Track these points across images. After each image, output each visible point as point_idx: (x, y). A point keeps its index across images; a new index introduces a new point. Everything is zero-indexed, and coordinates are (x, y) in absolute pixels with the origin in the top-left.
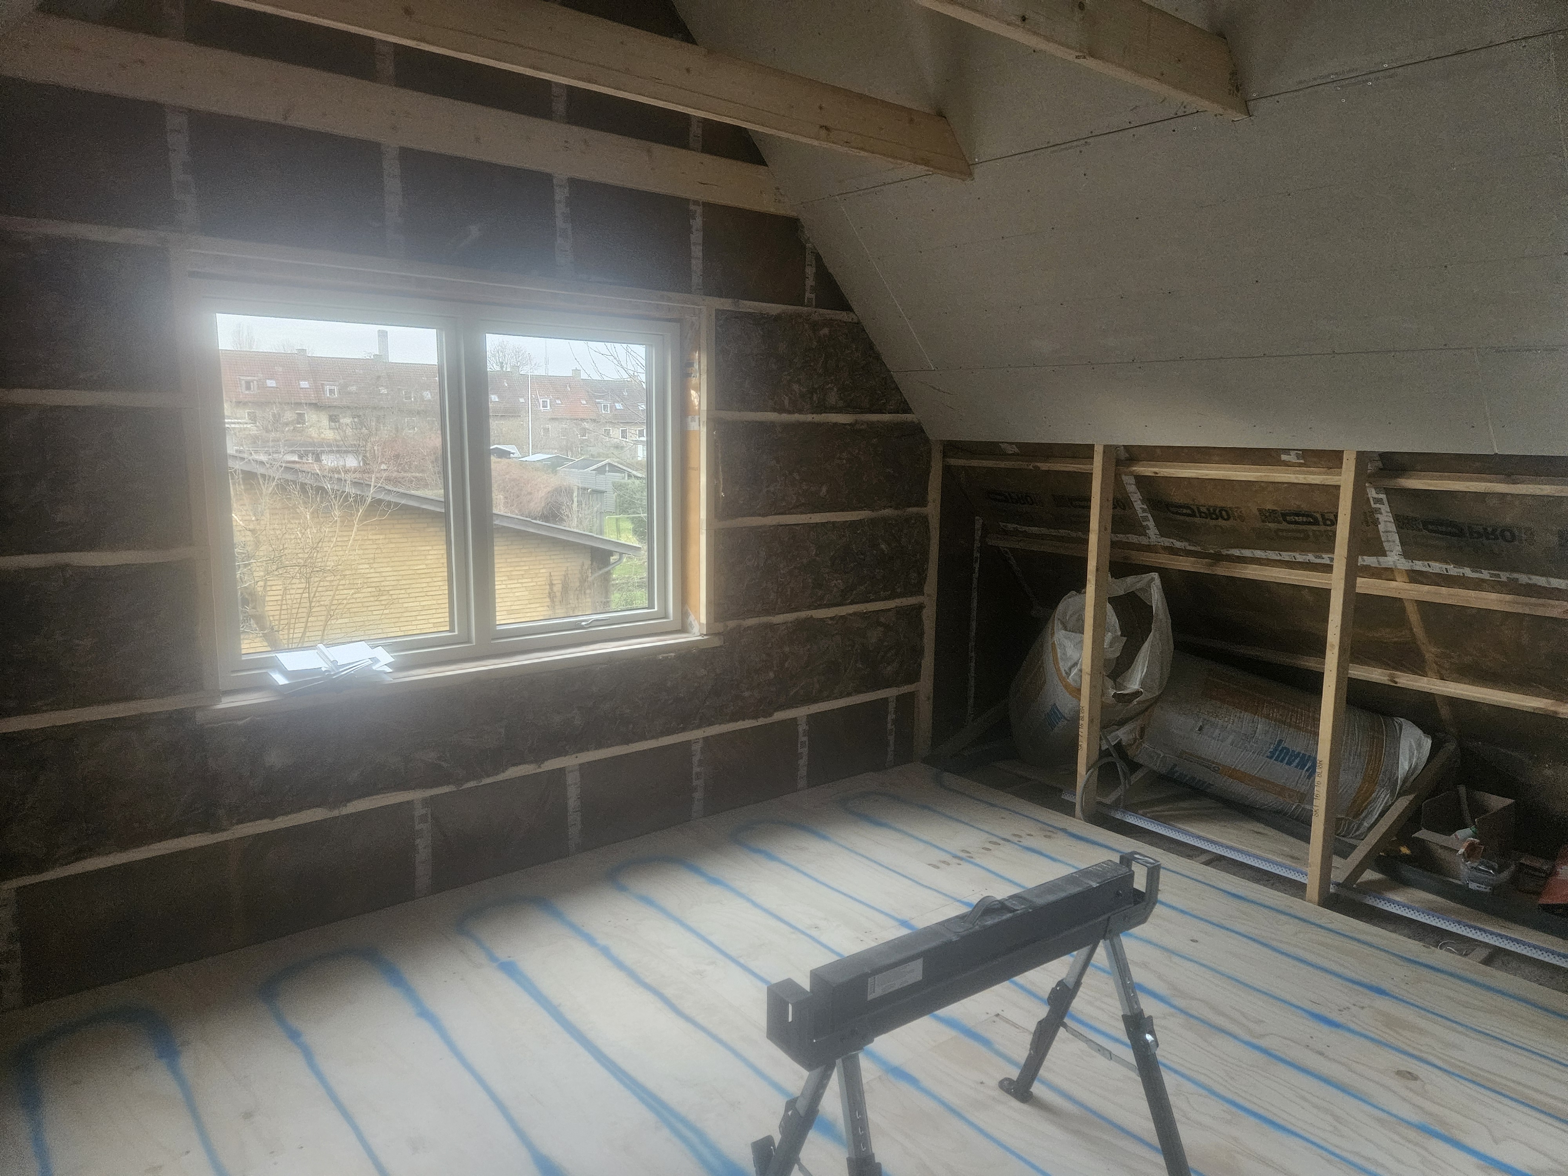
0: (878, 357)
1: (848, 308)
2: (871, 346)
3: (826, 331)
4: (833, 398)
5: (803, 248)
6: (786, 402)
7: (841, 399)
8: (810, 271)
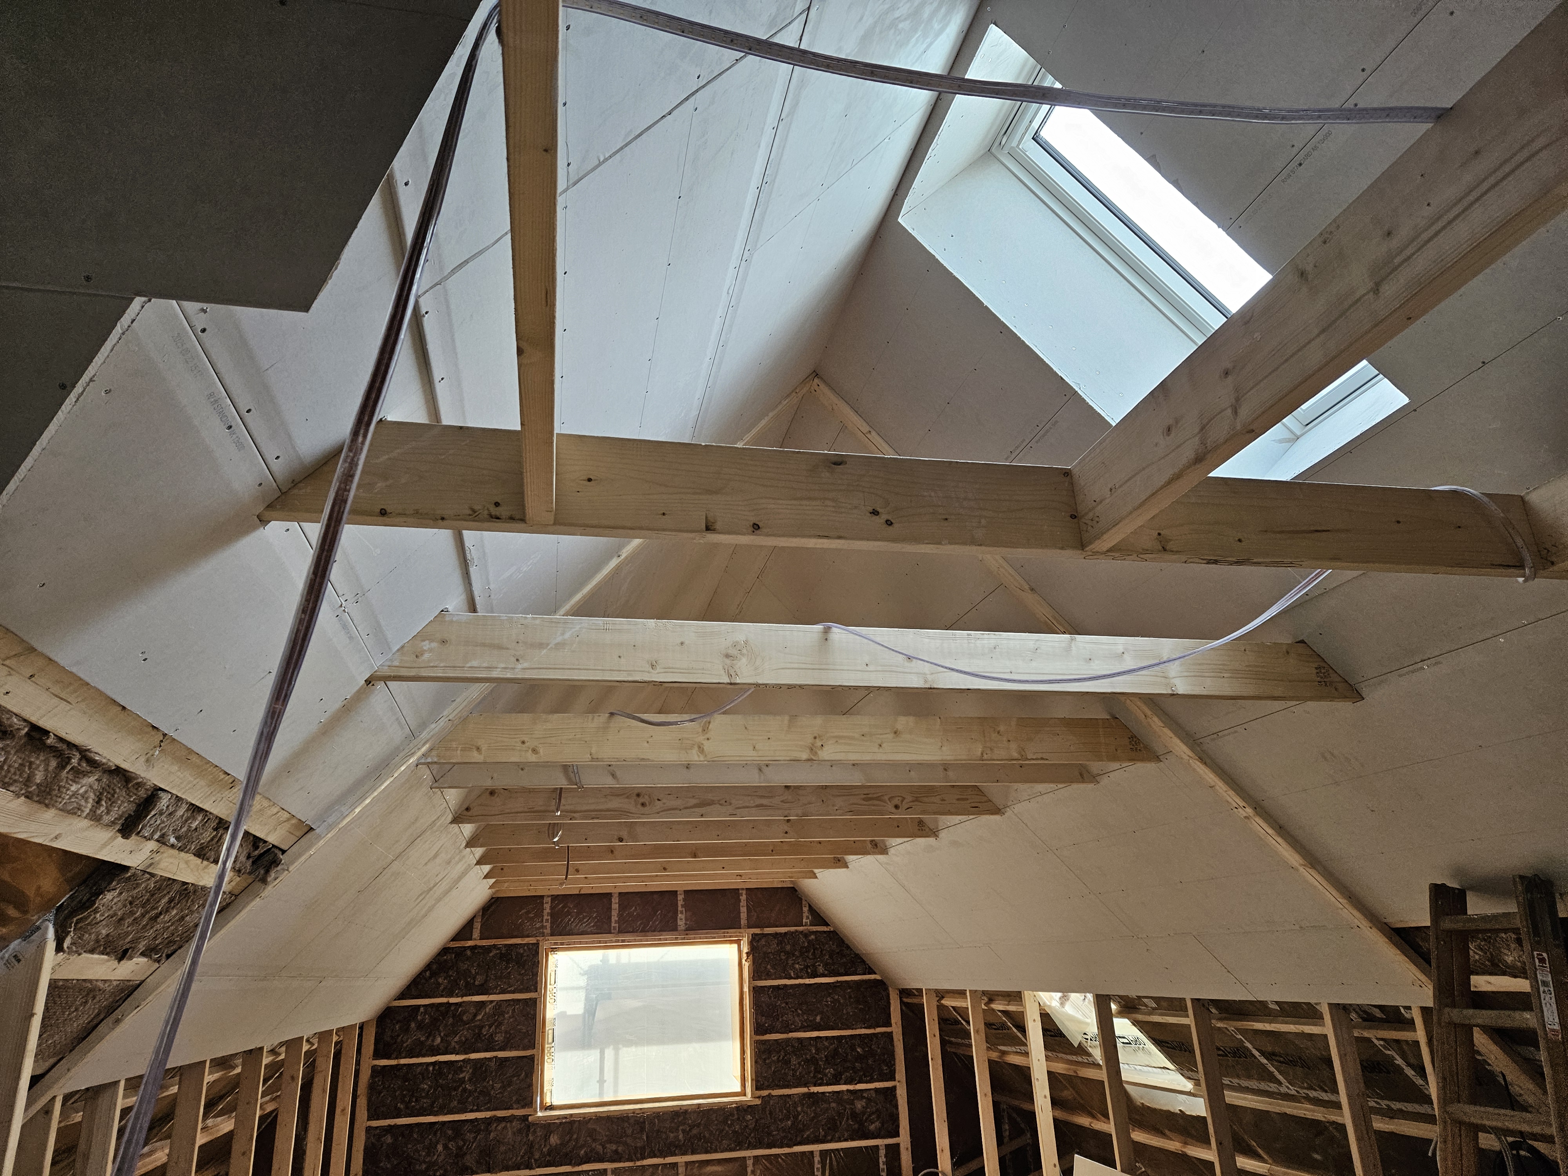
0: (848, 947)
1: (827, 925)
2: (843, 941)
3: (813, 937)
4: (821, 969)
5: (801, 899)
6: (792, 974)
7: (826, 970)
8: (805, 909)
